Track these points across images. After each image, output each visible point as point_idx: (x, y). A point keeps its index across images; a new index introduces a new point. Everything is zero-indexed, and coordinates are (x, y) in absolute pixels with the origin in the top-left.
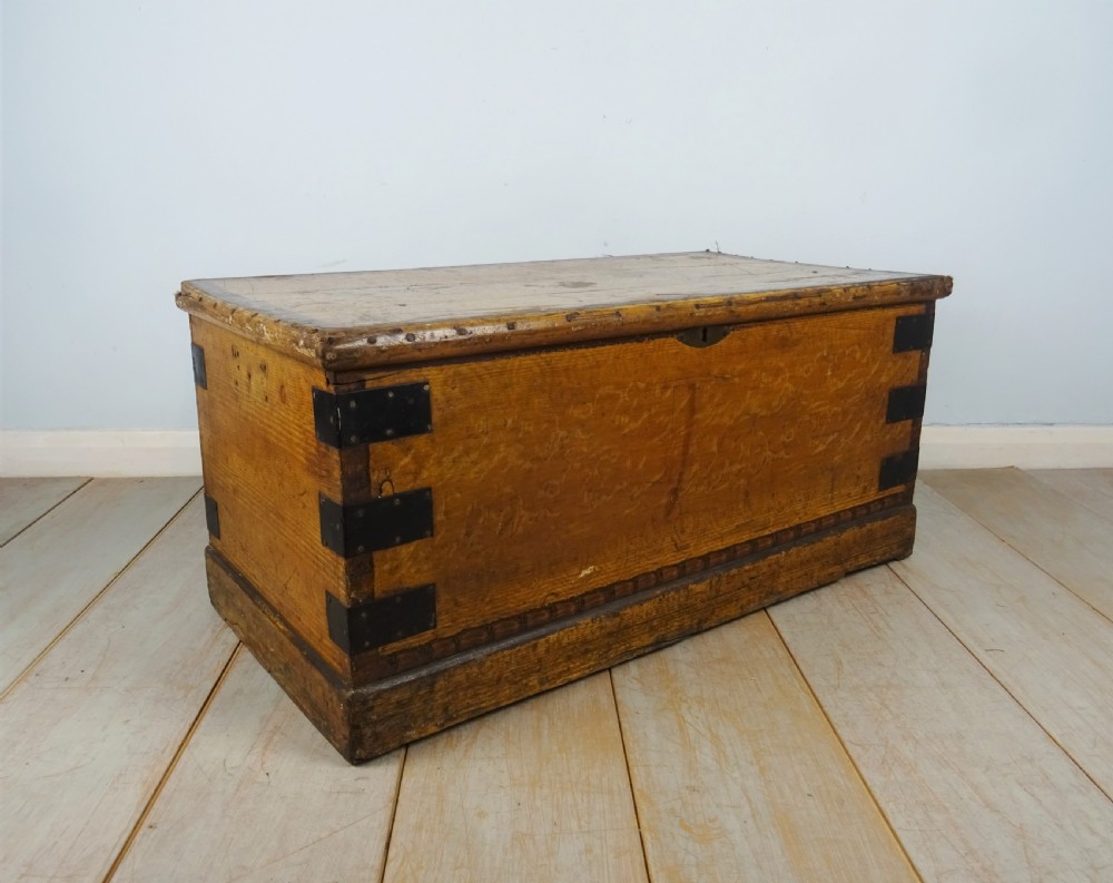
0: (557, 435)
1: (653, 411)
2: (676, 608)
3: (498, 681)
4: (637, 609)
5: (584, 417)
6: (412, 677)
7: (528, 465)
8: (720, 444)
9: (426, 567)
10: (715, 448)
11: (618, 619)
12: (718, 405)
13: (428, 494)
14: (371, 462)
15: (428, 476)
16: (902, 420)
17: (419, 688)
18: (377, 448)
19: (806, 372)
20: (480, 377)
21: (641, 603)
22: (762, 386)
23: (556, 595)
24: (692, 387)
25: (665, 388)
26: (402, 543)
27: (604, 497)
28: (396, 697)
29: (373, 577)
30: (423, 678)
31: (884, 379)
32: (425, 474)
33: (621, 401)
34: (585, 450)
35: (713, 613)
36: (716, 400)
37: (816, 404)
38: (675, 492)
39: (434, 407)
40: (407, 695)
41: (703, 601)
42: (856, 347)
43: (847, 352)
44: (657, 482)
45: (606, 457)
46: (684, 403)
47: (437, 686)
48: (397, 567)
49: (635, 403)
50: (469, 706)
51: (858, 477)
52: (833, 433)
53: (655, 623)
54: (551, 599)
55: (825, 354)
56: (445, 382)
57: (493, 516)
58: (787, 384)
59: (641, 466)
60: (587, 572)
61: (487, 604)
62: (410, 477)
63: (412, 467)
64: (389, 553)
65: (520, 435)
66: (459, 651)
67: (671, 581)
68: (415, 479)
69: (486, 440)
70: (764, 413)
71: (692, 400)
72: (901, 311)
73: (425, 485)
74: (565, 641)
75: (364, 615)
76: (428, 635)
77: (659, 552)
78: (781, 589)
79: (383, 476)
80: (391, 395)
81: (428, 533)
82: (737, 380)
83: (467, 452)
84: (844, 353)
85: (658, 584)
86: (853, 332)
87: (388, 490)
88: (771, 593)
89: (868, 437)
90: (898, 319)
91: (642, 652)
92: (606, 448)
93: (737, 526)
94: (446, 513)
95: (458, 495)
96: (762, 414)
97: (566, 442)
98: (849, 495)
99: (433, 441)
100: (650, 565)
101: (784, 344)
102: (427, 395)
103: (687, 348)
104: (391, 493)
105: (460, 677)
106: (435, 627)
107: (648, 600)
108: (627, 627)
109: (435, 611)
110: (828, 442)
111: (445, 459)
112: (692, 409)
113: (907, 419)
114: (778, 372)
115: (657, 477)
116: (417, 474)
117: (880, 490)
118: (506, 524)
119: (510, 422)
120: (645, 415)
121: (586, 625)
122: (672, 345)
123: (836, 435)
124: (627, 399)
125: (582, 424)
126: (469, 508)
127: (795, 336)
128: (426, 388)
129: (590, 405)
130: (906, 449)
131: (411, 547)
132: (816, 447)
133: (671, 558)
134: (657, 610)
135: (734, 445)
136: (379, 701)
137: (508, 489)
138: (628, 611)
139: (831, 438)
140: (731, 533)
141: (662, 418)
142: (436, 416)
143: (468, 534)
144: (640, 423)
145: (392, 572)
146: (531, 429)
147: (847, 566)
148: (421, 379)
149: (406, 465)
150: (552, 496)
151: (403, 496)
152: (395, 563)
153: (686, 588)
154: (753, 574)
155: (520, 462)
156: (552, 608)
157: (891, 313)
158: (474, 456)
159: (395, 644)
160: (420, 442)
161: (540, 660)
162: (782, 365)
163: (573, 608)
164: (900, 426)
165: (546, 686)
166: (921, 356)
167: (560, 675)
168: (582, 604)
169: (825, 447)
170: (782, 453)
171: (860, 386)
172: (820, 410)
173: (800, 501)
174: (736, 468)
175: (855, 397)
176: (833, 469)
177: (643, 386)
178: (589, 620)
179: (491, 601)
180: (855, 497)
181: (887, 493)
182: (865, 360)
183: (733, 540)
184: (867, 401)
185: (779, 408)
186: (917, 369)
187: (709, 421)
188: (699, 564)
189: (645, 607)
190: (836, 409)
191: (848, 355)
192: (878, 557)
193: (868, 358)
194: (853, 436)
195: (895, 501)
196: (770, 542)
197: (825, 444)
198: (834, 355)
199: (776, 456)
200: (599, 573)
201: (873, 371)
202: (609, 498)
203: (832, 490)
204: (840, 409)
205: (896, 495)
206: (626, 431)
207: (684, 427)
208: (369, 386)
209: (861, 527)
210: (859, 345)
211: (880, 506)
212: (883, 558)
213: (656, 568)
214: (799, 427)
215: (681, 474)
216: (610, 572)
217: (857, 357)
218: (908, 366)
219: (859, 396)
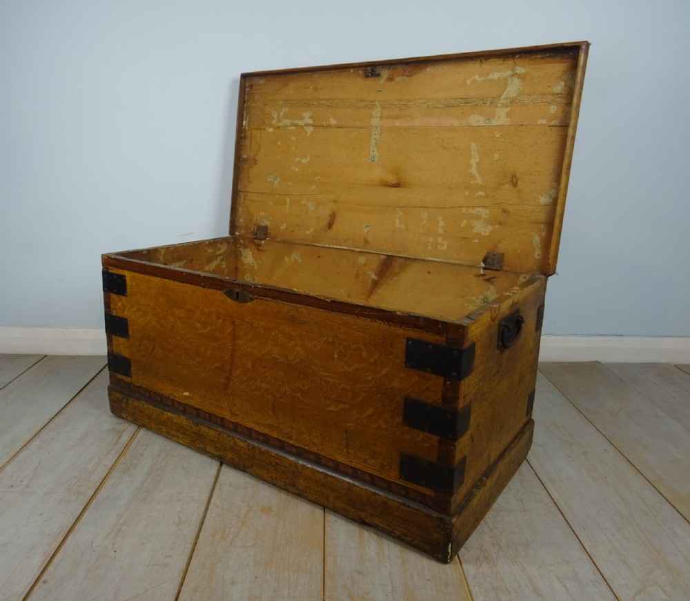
0: (170, 320)
1: (213, 328)
3: (150, 418)
4: (207, 430)
5: (180, 315)
7: (159, 327)
8: (253, 366)
9: (127, 351)
10: (250, 366)
11: (198, 429)
12: (251, 341)
13: (126, 321)
14: (111, 301)
15: (126, 314)
16: (424, 431)
18: (112, 296)
19: (314, 347)
20: (141, 281)
21: (209, 428)
22: (280, 342)
23: (175, 396)
24: (233, 323)
25: (218, 318)
26: (120, 336)
27: (191, 361)
29: (113, 345)
31: (396, 384)
33: (197, 315)
34: (182, 332)
35: (252, 466)
36: (249, 337)
37: (325, 374)
38: (228, 379)
39: (127, 287)
41: (244, 453)
42: (363, 347)
43: (353, 347)
44: (216, 367)
45: (192, 341)
46: (230, 330)
48: (119, 345)
49: (203, 319)
51: (374, 453)
52: (344, 404)
53: (217, 446)
54: (171, 397)
55: (331, 340)
56: (130, 278)
57: (148, 343)
58: (299, 349)
59: (208, 354)
60: (187, 394)
62: (121, 312)
63: (122, 308)
64: (117, 338)
65: (156, 312)
66: (139, 393)
67: (228, 428)
68: (123, 313)
69: (144, 308)
70: (282, 360)
71: (234, 331)
72: (413, 334)
73: (126, 317)
74: (175, 420)
75: (111, 357)
76: (128, 380)
77: (221, 408)
79: (114, 307)
80: (115, 277)
81: (127, 337)
82: (262, 331)
83: (138, 311)
84: (349, 346)
85: (220, 425)
86: (357, 333)
87: (114, 314)
88: (294, 485)
89: (382, 424)
90: (408, 339)
92: (191, 336)
93: (268, 424)
94: (132, 332)
95: (136, 327)
97: (173, 324)
98: (365, 461)
99: (127, 301)
100: (218, 412)
101: (293, 321)
102: (125, 282)
103: (229, 299)
104: (116, 315)
106: (131, 378)
108: (202, 436)
109: (131, 370)
110: (340, 407)
111: (131, 310)
112: (234, 336)
113: (431, 432)
114: (291, 338)
115: (217, 365)
116: (123, 311)
117: (401, 478)
118: (153, 349)
119: (152, 304)
120: (209, 328)
121: (182, 420)
122: (219, 296)
123: (347, 406)
124: (200, 315)
125: (180, 319)
126: (140, 335)
127: (303, 319)
128: (125, 278)
129: (183, 311)
130: (434, 458)
131: (123, 340)
132: (328, 406)
133: (227, 415)
134: (217, 439)
135: (262, 371)
137: (153, 334)
138: (203, 428)
139: (342, 406)
140: (265, 426)
141: (218, 333)
142: (128, 291)
143: (140, 346)
144: (207, 331)
146: (160, 311)
149: (120, 306)
150: (169, 347)
151: (119, 318)
152: (119, 343)
153: (234, 438)
155: (157, 325)
156: (173, 402)
157: (399, 330)
158: (140, 313)
159: (120, 376)
160: (124, 299)
161: (165, 421)
162: (294, 334)
163: (181, 408)
164: (422, 435)
165: (169, 436)
166: (445, 383)
167: (174, 436)
168: (184, 409)
169: (337, 410)
170: (299, 395)
171: (369, 378)
172: (329, 379)
173: (318, 438)
174: (264, 385)
175: (364, 385)
176: (346, 431)
177: (206, 311)
178: (185, 418)
179: (149, 381)
180: (371, 467)
181: (410, 485)
182: (372, 360)
183: (266, 431)
184: (377, 394)
185: (294, 363)
186: (440, 393)
187: (245, 348)
188: (246, 431)
189: (211, 431)
190: (345, 386)
191: (354, 350)
192: (398, 533)
193: (375, 360)
194: (365, 415)
195: (422, 499)
196: (294, 450)
197: (336, 407)
198: (340, 344)
199: (294, 394)
200: (192, 398)
201: (383, 373)
202: (194, 362)
203: (347, 446)
204: (349, 388)
205: (423, 495)
206: (200, 332)
207: (230, 344)
208: (110, 271)
209: (375, 493)
210: (365, 346)
211: (403, 492)
212: (404, 538)
213: (220, 415)
214: (311, 383)
215: (230, 371)
216: (196, 402)
217: (364, 354)
218: (427, 385)
219: (367, 386)
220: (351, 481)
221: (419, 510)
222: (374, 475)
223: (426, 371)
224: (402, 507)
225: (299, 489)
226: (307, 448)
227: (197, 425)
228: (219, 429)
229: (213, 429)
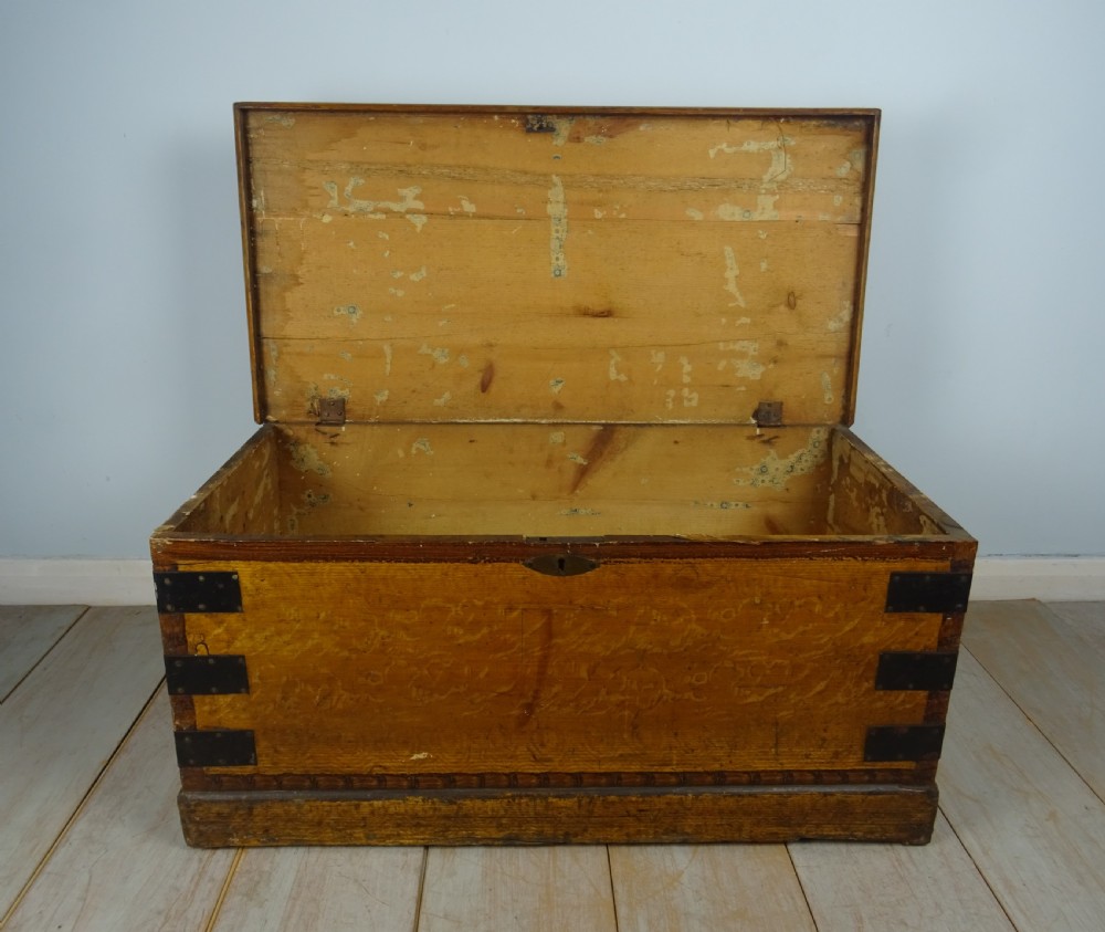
0: (376, 634)
1: (495, 628)
2: (532, 814)
3: (320, 823)
4: (478, 803)
5: (406, 622)
6: (231, 797)
7: (346, 653)
8: (591, 672)
9: (243, 716)
10: (584, 674)
11: (455, 807)
12: (587, 634)
13: (241, 660)
14: (187, 628)
15: (240, 646)
16: (907, 689)
17: (237, 809)
18: (191, 618)
19: (725, 616)
20: (289, 575)
21: (484, 798)
22: (653, 623)
23: (385, 768)
24: (548, 612)
25: (510, 609)
26: (219, 693)
27: (436, 696)
28: (215, 809)
29: (194, 714)
30: (240, 801)
31: (868, 639)
32: (238, 644)
33: (453, 613)
34: (410, 650)
35: (585, 830)
36: (584, 628)
37: (743, 652)
38: (530, 707)
39: (243, 593)
40: (226, 811)
41: (568, 816)
42: (815, 599)
43: (797, 603)
44: (501, 694)
45: (437, 661)
46: (538, 625)
47: (255, 812)
48: (215, 711)
49: (471, 618)
50: (289, 835)
51: (824, 740)
52: (776, 686)
53: (504, 821)
54: (378, 771)
55: (757, 601)
56: (253, 575)
57: (310, 689)
58: (694, 626)
59: (482, 675)
60: (422, 756)
61: (309, 758)
62: (224, 644)
63: (225, 637)
64: (208, 698)
65: (335, 628)
66: (280, 787)
67: (529, 786)
68: (228, 647)
69: (298, 626)
70: (657, 650)
71: (549, 624)
72: (900, 566)
73: (238, 652)
74: (392, 810)
75: (187, 739)
76: (249, 769)
77: (511, 757)
78: (689, 830)
79: (198, 640)
80: (201, 578)
81: (243, 690)
82: (614, 613)
83: (279, 633)
84: (792, 603)
85: (510, 786)
86: (807, 582)
87: (202, 651)
88: (674, 831)
89: (840, 698)
90: (893, 575)
91: (490, 842)
92: (436, 653)
93: (621, 755)
94: (260, 678)
95: (273, 666)
96: (655, 650)
97: (387, 640)
98: (807, 756)
99: (244, 620)
100: (502, 766)
101: (685, 585)
102: (237, 583)
103: (538, 575)
104: (205, 653)
105: (278, 809)
106: (256, 764)
107: (495, 798)
108: (466, 816)
109: (254, 751)
110: (767, 694)
111: (256, 636)
112: (549, 633)
113: (916, 688)
114: (677, 612)
115: (504, 689)
116: (229, 643)
117: (865, 760)
118: (324, 698)
119: (323, 615)
120: (485, 631)
121: (415, 803)
122: (516, 571)
123: (781, 689)
124: (462, 613)
125: (405, 628)
126: (284, 679)
127: (705, 578)
128: (235, 577)
129: (416, 612)
130: (918, 719)
131: (229, 698)
132: (746, 697)
133: (526, 766)
134: (506, 811)
135: (612, 676)
136: (201, 808)
137: (324, 670)
138: (468, 802)
139: (772, 691)
140: (612, 760)
141: (508, 636)
142: (246, 600)
143: (284, 698)
144: (478, 636)
145: (212, 712)
146: (347, 624)
147: (803, 831)
148: (230, 570)
149: (218, 635)
150: (374, 684)
151: (216, 658)
152: (214, 708)
153: (546, 798)
154: (643, 806)
155: (337, 650)
156: (381, 779)
157: (881, 566)
158: (286, 637)
159: (218, 768)
160: (232, 619)
161: (364, 819)
162: (685, 606)
163: (405, 783)
164: (902, 695)
165: (374, 842)
166: (944, 620)
167: (389, 837)
168: (414, 783)
169: (761, 699)
170: (689, 695)
171: (822, 642)
172: (751, 658)
173: (722, 748)
174: (615, 698)
175: (813, 653)
176: (777, 724)
177: (479, 603)
178: (420, 799)
179: (312, 757)
180: (818, 760)
181: (879, 765)
182: (831, 615)
183: (615, 767)
184: (836, 659)
185: (682, 649)
186: (936, 635)
187: (574, 647)
188: (568, 780)
189: (490, 803)
190: (779, 661)
191: (800, 606)
192: (860, 834)
193: (836, 613)
194: (812, 694)
195: (897, 777)
196: (673, 780)
197: (761, 695)
198: (774, 604)
199: (678, 696)
200: (434, 760)
201: (847, 628)
202: (443, 697)
203: (776, 745)
204: (786, 662)
205: (898, 771)
206: (461, 641)
207: (538, 648)
208: (181, 569)
209: (825, 794)
210: (819, 597)
211: (867, 778)
212: (869, 836)
213: (507, 771)
214: (715, 672)
215: (537, 692)
216: (448, 763)
217: (817, 610)
218: (917, 629)
219: (820, 652)
220: (782, 790)
221: (896, 793)
222: (819, 771)
223: (917, 611)
224: (870, 797)
225: (687, 834)
226: (700, 769)
227: (451, 803)
228: (509, 794)
229: (490, 798)
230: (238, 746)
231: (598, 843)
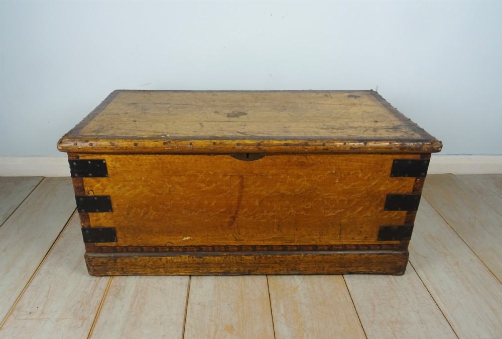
0: (167, 187)
1: (219, 184)
2: (235, 262)
3: (145, 266)
4: (212, 258)
5: (179, 181)
6: (107, 255)
7: (154, 195)
8: (260, 203)
9: (110, 222)
10: (257, 204)
11: (202, 259)
12: (259, 186)
13: (108, 198)
14: (84, 184)
15: (108, 192)
16: (398, 210)
17: (110, 260)
18: (86, 180)
19: (319, 179)
20: (128, 161)
21: (214, 256)
22: (288, 181)
23: (172, 243)
24: (242, 177)
25: (225, 175)
26: (100, 212)
27: (193, 213)
28: (101, 260)
29: (89, 220)
30: (111, 257)
31: (382, 188)
32: (107, 191)
33: (200, 177)
34: (182, 194)
35: (258, 269)
36: (257, 184)
37: (327, 194)
38: (234, 218)
39: (108, 169)
40: (105, 261)
41: (250, 263)
42: (360, 171)
43: (351, 173)
44: (221, 212)
45: (194, 198)
46: (237, 183)
47: (118, 261)
48: (99, 219)
49: (208, 180)
50: (132, 271)
51: (361, 232)
52: (341, 209)
53: (223, 265)
54: (169, 244)
55: (334, 172)
56: (112, 161)
57: (139, 210)
58: (306, 183)
59: (213, 204)
60: (187, 238)
61: (139, 239)
62: (100, 191)
63: (101, 188)
64: (95, 214)
65: (149, 184)
66: (128, 251)
67: (234, 251)
68: (103, 192)
69: (132, 183)
70: (289, 193)
71: (242, 182)
72: (398, 157)
73: (107, 194)
74: (175, 261)
75: (87, 231)
76: (114, 244)
77: (226, 239)
78: (302, 269)
79: (89, 189)
80: (89, 162)
81: (110, 210)
82: (271, 177)
83: (124, 186)
84: (349, 173)
85: (225, 251)
86: (356, 164)
87: (91, 194)
88: (295, 270)
89: (369, 214)
90: (394, 160)
91: (217, 274)
92: (193, 194)
93: (273, 238)
94: (117, 205)
95: (122, 200)
96: (288, 194)
97: (171, 189)
98: (353, 239)
99: (109, 180)
100: (222, 243)
101: (302, 165)
102: (105, 164)
103: (237, 161)
104: (93, 195)
105: (127, 260)
106: (117, 242)
107: (219, 256)
108: (207, 263)
109: (116, 236)
110: (337, 212)
111: (115, 187)
112: (242, 186)
113: (402, 210)
114: (298, 177)
115: (223, 210)
116: (103, 191)
117: (378, 240)
118: (145, 214)
119: (143, 178)
120: (214, 185)
121: (185, 258)
122: (228, 159)
123: (343, 210)
124: (203, 177)
125: (180, 184)
126: (128, 206)
127: (311, 162)
128: (104, 162)
129: (183, 177)
130: (402, 223)
131: (104, 214)
132: (327, 213)
133: (232, 242)
134: (224, 261)
135: (269, 204)
136: (94, 260)
137: (145, 202)
138: (208, 257)
139: (339, 211)
140: (269, 240)
141: (224, 187)
142: (109, 172)
143: (128, 214)
144: (211, 187)
145: (97, 220)
146: (154, 182)
147: (350, 270)
148: (102, 158)
149: (98, 187)
150: (166, 208)
151: (97, 197)
152: (98, 218)
153: (241, 256)
154: (282, 259)
155: (150, 193)
156: (170, 248)
157: (389, 157)
158: (128, 188)
159: (100, 243)
160: (104, 180)
161: (163, 264)
162: (302, 174)
163: (181, 250)
164: (396, 213)
165: (168, 274)
166: (416, 180)
167: (174, 272)
168: (185, 250)
169: (334, 214)
170: (303, 212)
171: (362, 190)
172: (330, 197)
173: (316, 235)
174: (271, 214)
175: (357, 195)
176: (341, 225)
177: (212, 173)
178: (187, 256)
179: (141, 239)
180: (358, 240)
181: (384, 242)
182: (366, 178)
183: (270, 243)
184: (367, 197)
185: (300, 193)
186: (412, 186)
187: (253, 192)
188: (250, 248)
189: (217, 258)
190: (343, 198)
191: (352, 174)
192: (374, 271)
193: (369, 177)
194: (356, 212)
195: (392, 247)
196: (295, 248)
197: (334, 213)
198: (341, 173)
199: (298, 213)
200: (193, 240)
201: (373, 184)
202: (196, 214)
203: (340, 234)
204: (346, 199)
205: (392, 245)
206: (204, 189)
207: (237, 193)
208: (80, 158)
209: (360, 254)
210: (361, 170)
211: (378, 248)
212: (378, 272)
213: (224, 245)
214: (315, 203)
215: (237, 211)
216: (199, 241)
217: (360, 176)
218: (404, 184)
219: (361, 194)
220: (342, 252)
221: (391, 254)
222: (358, 245)
223: (404, 176)
224: (379, 256)
225: (301, 271)
226: (307, 244)
227: (200, 258)
228: (225, 254)
229: (217, 256)
230: (109, 234)
231: (263, 274)
